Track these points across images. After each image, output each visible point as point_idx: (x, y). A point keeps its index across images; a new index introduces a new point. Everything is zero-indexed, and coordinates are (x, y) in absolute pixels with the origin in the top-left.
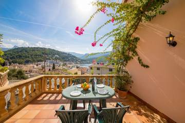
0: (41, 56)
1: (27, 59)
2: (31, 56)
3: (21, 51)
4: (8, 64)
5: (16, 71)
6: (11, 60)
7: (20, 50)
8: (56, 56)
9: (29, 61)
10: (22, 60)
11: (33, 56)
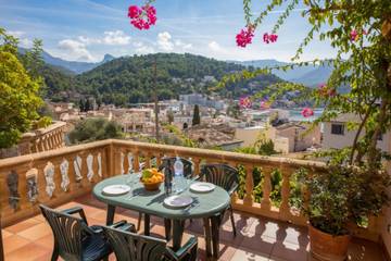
0: (165, 80)
1: (134, 91)
2: (144, 83)
3: (119, 70)
4: (95, 106)
5: (105, 125)
6: (101, 96)
7: (117, 67)
8: (207, 78)
9: (138, 96)
10: (123, 96)
11: (147, 84)
